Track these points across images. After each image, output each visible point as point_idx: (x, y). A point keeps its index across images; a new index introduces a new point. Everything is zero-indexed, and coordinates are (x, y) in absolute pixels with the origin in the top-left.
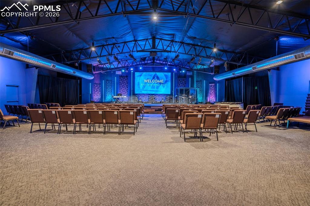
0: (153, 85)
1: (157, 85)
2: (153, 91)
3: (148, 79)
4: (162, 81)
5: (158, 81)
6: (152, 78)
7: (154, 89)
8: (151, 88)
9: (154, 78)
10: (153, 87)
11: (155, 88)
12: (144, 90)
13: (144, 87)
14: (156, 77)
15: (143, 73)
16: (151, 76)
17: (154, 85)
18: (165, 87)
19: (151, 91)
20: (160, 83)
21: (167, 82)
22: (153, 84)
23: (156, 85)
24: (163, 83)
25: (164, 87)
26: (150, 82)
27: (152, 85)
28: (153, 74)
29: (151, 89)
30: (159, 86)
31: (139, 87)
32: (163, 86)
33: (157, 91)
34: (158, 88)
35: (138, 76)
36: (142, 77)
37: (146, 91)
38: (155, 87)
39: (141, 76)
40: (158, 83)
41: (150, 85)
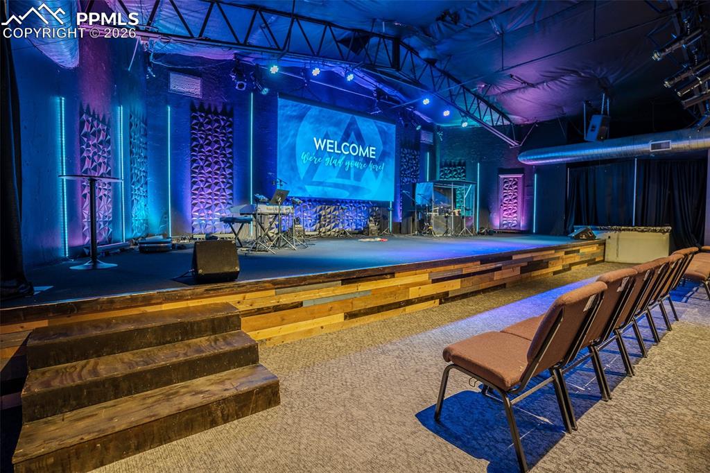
0: (344, 166)
1: (357, 164)
2: (343, 187)
3: (327, 137)
4: (370, 152)
5: (361, 149)
6: (341, 134)
7: (346, 182)
8: (337, 177)
9: (346, 137)
10: (344, 173)
11: (349, 178)
12: (312, 184)
13: (313, 167)
14: (353, 135)
15: (309, 109)
16: (337, 124)
17: (348, 163)
18: (381, 174)
19: (336, 186)
20: (367, 160)
21: (386, 159)
22: (344, 161)
23: (351, 164)
24: (374, 161)
25: (376, 173)
26: (333, 148)
27: (340, 162)
28: (346, 117)
29: (340, 181)
30: (364, 169)
31: (294, 169)
32: (374, 170)
33: (356, 189)
34: (359, 175)
35: (290, 118)
36: (306, 127)
37: (320, 188)
38: (352, 171)
39: (301, 118)
40: (361, 160)
41: (335, 162)
